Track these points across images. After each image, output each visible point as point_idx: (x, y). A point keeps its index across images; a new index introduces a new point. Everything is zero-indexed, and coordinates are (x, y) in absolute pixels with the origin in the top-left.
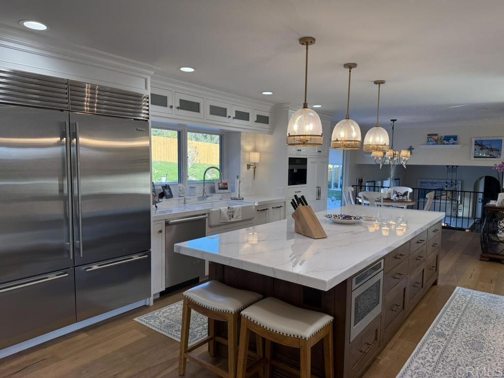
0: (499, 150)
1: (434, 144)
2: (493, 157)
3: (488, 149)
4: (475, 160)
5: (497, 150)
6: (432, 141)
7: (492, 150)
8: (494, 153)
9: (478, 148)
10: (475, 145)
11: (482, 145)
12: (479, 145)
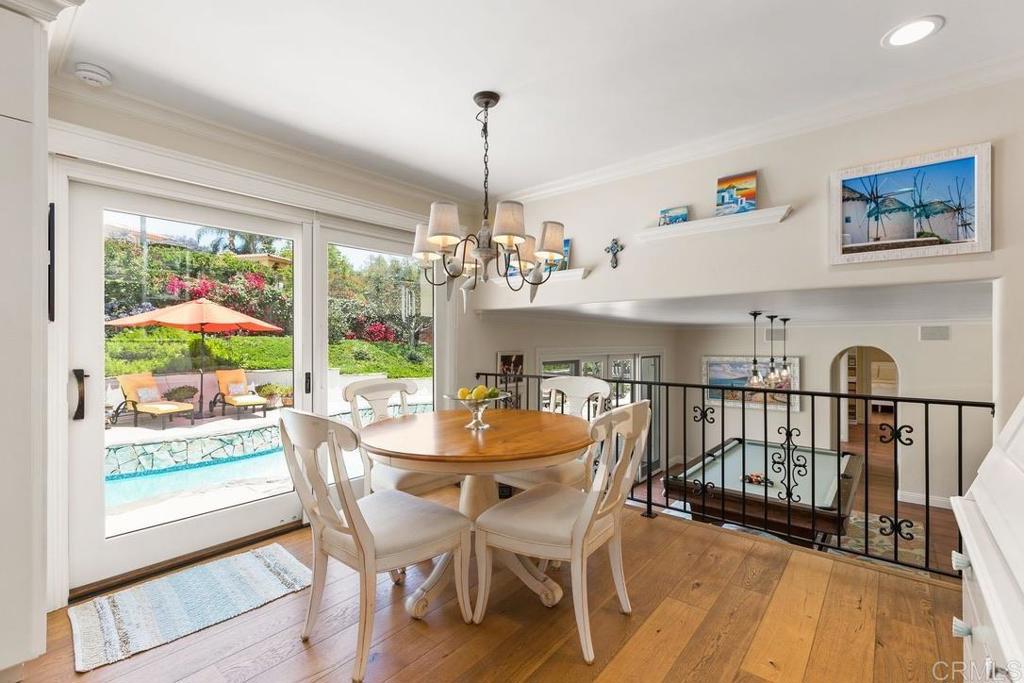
0: (959, 209)
1: (743, 210)
2: (931, 243)
3: (904, 208)
4: (850, 264)
5: (949, 209)
6: (736, 202)
7: (924, 210)
8: (938, 224)
9: (858, 210)
10: (845, 200)
11: (873, 198)
12: (862, 198)
